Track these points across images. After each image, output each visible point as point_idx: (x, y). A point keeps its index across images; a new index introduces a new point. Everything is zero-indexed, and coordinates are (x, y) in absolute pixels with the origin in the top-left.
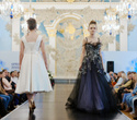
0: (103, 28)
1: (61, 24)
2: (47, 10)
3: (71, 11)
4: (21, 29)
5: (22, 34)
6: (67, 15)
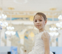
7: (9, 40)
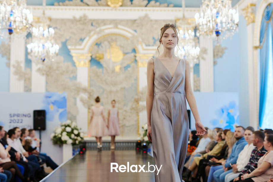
1: (98, 44)
2: (74, 21)
3: (116, 23)
4: (27, 53)
6: (109, 29)
7: (39, 70)
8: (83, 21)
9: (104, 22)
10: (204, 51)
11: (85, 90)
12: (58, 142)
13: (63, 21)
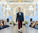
0: (29, 9)
2: (13, 5)
3: (20, 5)
5: (6, 11)
8: (15, 5)
9: (18, 5)
10: (34, 9)
11: (15, 16)
12: (11, 24)
13: (12, 5)
